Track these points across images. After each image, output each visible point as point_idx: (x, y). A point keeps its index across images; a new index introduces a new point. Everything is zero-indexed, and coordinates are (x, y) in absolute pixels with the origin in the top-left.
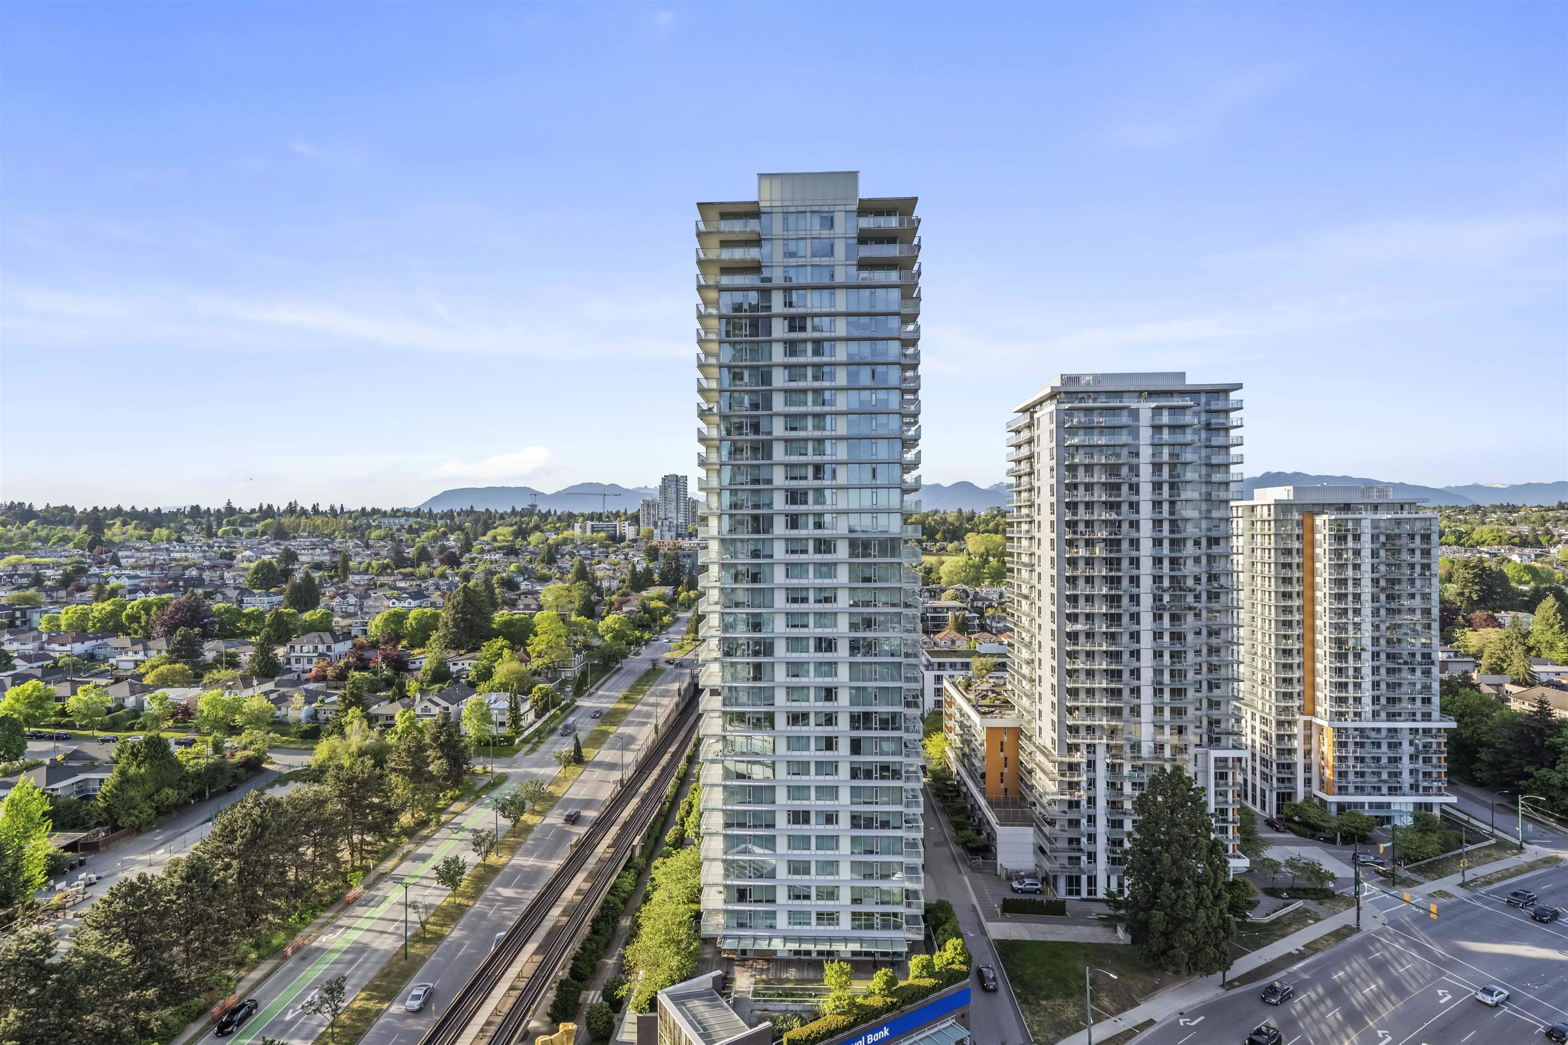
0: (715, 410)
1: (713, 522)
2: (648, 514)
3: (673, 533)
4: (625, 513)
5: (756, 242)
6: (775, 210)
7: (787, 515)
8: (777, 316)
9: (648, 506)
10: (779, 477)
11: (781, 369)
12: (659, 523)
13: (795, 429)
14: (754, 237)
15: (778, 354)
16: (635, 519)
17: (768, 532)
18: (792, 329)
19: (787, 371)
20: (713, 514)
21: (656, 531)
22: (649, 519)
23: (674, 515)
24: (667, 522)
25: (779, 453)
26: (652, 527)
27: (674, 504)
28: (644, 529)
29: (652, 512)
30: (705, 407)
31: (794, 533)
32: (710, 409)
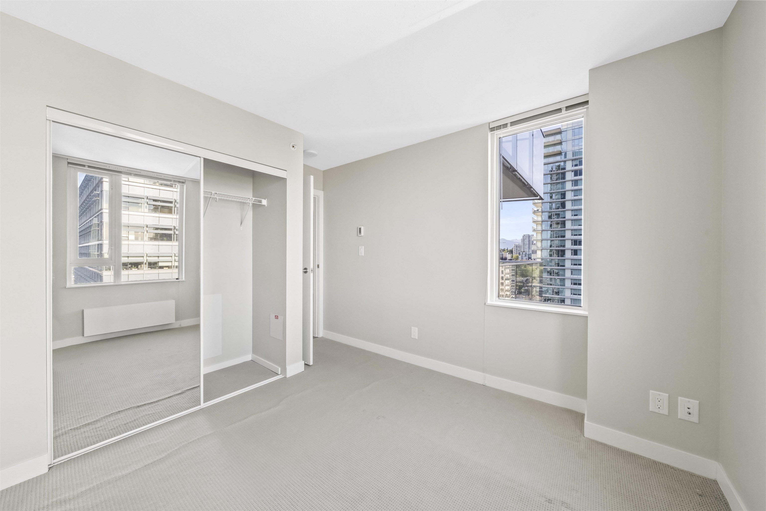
0: (540, 210)
1: (539, 253)
2: (517, 250)
3: (527, 257)
4: (507, 250)
5: (560, 143)
6: (568, 129)
7: (572, 250)
8: (568, 171)
9: (517, 247)
10: (568, 235)
11: (571, 192)
12: (521, 253)
13: (576, 215)
14: (560, 142)
15: (569, 186)
16: (511, 252)
17: (563, 256)
18: (576, 175)
19: (573, 193)
20: (539, 250)
21: (519, 256)
22: (517, 252)
23: (528, 250)
24: (524, 253)
25: (569, 225)
26: (518, 255)
27: (527, 246)
28: (514, 255)
29: (518, 249)
30: (536, 209)
31: (575, 257)
32: (538, 210)
